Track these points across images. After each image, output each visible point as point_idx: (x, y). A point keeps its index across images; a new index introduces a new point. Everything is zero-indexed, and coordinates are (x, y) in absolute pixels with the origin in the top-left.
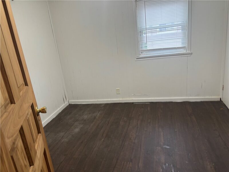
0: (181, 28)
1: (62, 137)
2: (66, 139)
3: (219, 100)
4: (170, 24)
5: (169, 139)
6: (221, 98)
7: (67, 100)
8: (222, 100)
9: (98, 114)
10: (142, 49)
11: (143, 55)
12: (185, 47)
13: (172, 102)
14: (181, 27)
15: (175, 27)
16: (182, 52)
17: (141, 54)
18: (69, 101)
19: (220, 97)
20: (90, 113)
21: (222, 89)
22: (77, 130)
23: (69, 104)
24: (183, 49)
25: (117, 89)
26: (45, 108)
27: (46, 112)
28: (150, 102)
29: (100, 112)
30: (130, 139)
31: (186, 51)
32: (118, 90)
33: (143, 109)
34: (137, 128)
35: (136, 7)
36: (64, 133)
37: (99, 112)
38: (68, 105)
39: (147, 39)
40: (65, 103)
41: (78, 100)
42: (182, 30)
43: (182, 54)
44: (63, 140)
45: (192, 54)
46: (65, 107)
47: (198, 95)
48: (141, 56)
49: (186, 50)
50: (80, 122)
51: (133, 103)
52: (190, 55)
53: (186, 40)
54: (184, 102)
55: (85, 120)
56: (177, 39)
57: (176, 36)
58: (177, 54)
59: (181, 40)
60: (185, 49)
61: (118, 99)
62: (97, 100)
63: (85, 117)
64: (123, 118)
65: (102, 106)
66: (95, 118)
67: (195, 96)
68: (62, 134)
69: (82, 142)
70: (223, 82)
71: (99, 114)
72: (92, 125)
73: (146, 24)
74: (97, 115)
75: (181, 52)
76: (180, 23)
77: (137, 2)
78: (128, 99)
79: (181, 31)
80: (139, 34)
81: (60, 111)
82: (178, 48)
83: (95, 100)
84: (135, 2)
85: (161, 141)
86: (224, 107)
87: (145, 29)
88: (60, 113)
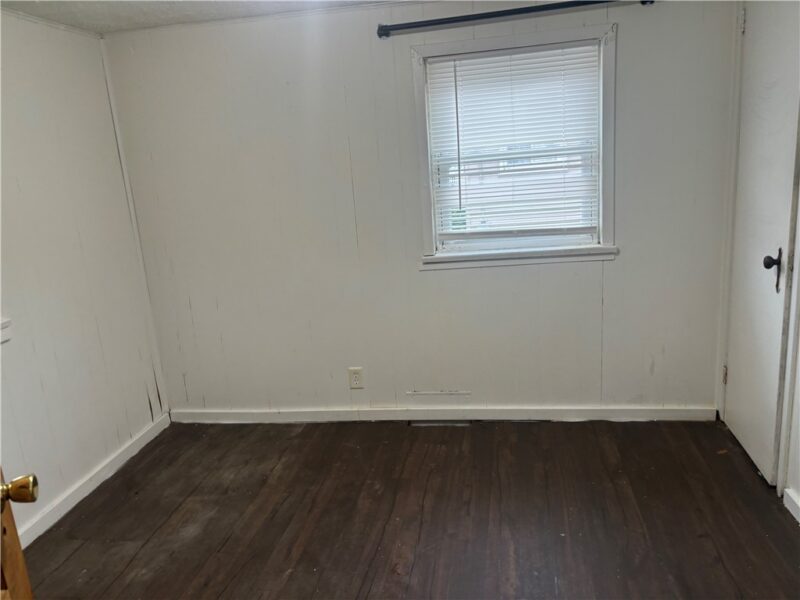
0: (579, 163)
1: (132, 561)
2: (144, 571)
3: (713, 418)
4: (543, 147)
5: (536, 573)
6: (718, 412)
7: (166, 408)
8: (722, 418)
9: (276, 467)
10: (445, 231)
11: (449, 252)
12: (595, 228)
13: (549, 421)
14: (579, 157)
15: (559, 159)
16: (586, 244)
17: (440, 246)
18: (173, 411)
19: (715, 408)
20: (247, 462)
21: (722, 377)
22: (191, 531)
23: (173, 425)
24: (589, 236)
25: (352, 368)
26: (31, 479)
27: (33, 499)
28: (471, 422)
29: (284, 459)
30: (393, 571)
31: (599, 243)
32: (356, 372)
33: (444, 447)
34: (422, 523)
35: (426, 82)
36: (140, 543)
37: (279, 459)
38: (167, 426)
39: (460, 194)
40: (158, 419)
41: (204, 406)
42: (584, 171)
43: (586, 253)
44: (132, 575)
45: (617, 253)
46: (156, 434)
47: (640, 399)
48: (439, 255)
49: (599, 238)
50: (206, 498)
51: (409, 422)
52: (612, 257)
53: (596, 204)
54: (592, 423)
55: (226, 492)
56: (567, 199)
57: (562, 190)
58: (565, 251)
59: (580, 205)
60: (595, 236)
61: (355, 409)
62: (275, 410)
63: (228, 476)
64: (369, 482)
65: (293, 434)
66: (264, 481)
67: (629, 402)
68: (130, 548)
69: (206, 585)
70: (727, 355)
71: (279, 467)
72: (251, 508)
73: (461, 143)
74: (272, 470)
75: (580, 244)
76: (577, 144)
77: (428, 65)
78: (392, 407)
79: (580, 172)
80: (436, 177)
81: (135, 452)
82: (569, 229)
83: (268, 411)
84: (422, 67)
85: (508, 579)
86: (731, 445)
87: (454, 159)
88: (133, 458)
